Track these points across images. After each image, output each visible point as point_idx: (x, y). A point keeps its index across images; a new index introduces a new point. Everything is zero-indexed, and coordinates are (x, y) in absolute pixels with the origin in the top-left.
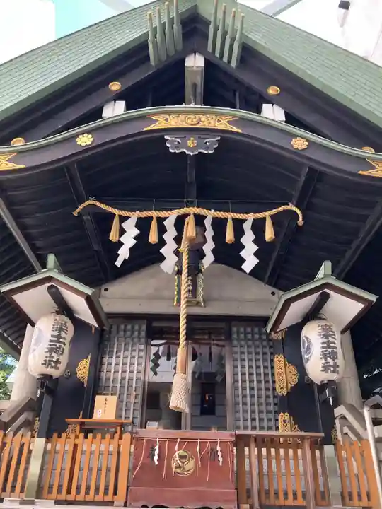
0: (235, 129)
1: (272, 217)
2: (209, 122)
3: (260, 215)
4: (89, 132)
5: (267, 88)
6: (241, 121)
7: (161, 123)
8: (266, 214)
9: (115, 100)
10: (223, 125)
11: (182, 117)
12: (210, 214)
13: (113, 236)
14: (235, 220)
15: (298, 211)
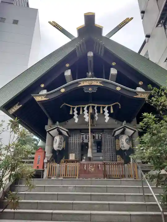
0: (101, 85)
1: (112, 106)
2: (94, 83)
3: (109, 105)
4: (63, 88)
5: (112, 63)
6: (103, 82)
7: (82, 84)
8: (111, 105)
9: (68, 69)
10: (98, 84)
11: (87, 82)
12: (96, 105)
13: (71, 113)
14: (103, 107)
15: (119, 104)
